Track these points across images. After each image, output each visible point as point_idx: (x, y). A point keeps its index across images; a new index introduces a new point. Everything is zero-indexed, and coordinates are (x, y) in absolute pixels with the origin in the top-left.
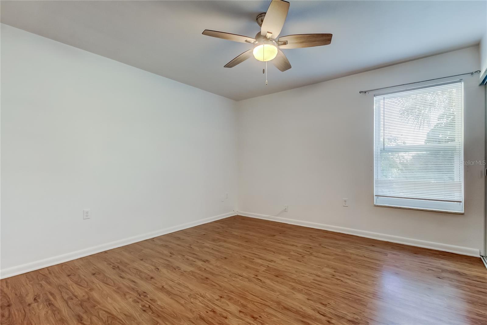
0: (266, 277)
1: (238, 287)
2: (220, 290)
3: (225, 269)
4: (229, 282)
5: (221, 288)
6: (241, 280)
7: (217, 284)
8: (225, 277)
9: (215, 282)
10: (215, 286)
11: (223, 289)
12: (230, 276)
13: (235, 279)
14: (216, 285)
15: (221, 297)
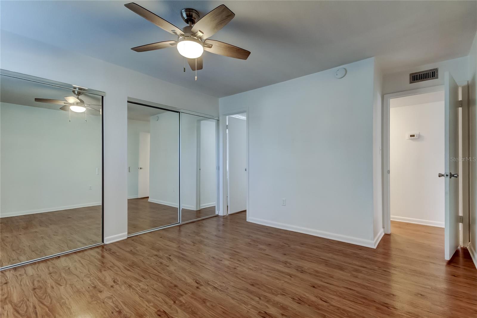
0: (188, 285)
1: (220, 276)
2: (237, 273)
3: (233, 299)
4: (229, 281)
5: (237, 275)
6: (216, 283)
7: (240, 279)
8: (233, 286)
9: (243, 280)
10: (242, 277)
11: (234, 274)
12: (228, 288)
13: (222, 285)
14: (242, 279)
15: (235, 268)
